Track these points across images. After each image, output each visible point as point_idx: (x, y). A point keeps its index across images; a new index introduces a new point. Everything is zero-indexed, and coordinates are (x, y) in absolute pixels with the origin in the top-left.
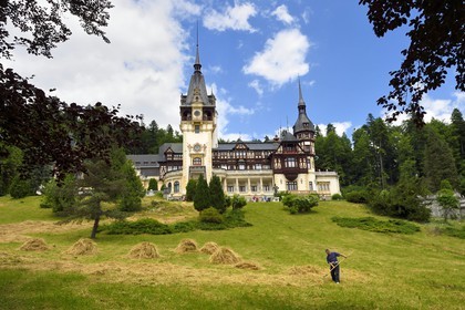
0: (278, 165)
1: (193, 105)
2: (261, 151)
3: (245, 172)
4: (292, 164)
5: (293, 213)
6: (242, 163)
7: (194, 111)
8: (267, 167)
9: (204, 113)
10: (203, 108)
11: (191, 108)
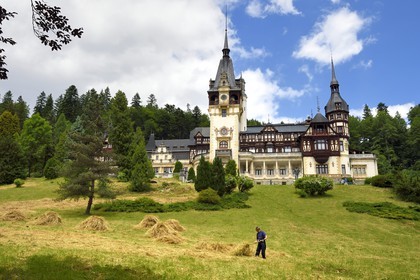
0: (307, 147)
1: (220, 90)
2: (290, 133)
3: (272, 155)
4: (321, 146)
5: (303, 196)
6: (270, 146)
7: (221, 95)
8: (296, 150)
9: (231, 97)
10: (230, 92)
11: (218, 93)
